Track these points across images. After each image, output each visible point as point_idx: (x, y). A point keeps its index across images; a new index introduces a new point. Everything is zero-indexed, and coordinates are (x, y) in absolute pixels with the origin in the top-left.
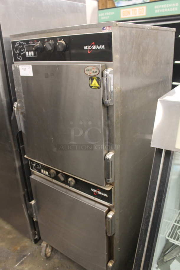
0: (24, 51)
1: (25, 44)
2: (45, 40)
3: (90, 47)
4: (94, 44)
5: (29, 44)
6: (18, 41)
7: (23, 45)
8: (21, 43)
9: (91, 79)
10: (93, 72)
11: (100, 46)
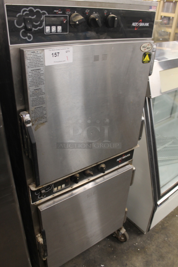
0: (40, 25)
1: (44, 14)
2: (86, 11)
3: (137, 25)
4: (141, 22)
5: (56, 13)
6: (27, 7)
7: (39, 14)
8: (35, 11)
9: (145, 55)
10: (148, 48)
11: (146, 23)
